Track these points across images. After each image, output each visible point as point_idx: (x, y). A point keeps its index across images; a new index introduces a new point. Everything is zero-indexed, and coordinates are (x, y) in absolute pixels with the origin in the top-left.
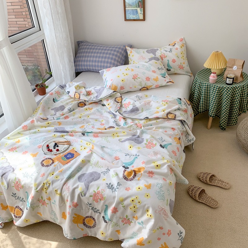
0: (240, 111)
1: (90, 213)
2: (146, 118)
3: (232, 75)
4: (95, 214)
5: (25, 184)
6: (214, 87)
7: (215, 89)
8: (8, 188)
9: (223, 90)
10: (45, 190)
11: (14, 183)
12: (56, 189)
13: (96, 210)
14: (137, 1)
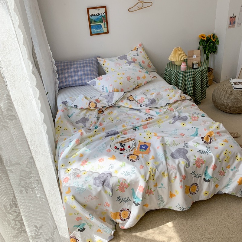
1: (194, 180)
2: (167, 104)
3: (196, 62)
4: (197, 180)
5: (131, 181)
6: (190, 73)
8: (113, 194)
10: (152, 177)
11: (119, 185)
12: (163, 172)
13: (198, 176)
14: (101, 17)
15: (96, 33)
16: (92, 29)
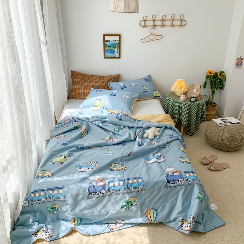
0: (201, 120)
3: (194, 95)
6: (185, 105)
7: (186, 105)
9: (191, 106)
14: (115, 43)
15: (109, 57)
16: (106, 53)
